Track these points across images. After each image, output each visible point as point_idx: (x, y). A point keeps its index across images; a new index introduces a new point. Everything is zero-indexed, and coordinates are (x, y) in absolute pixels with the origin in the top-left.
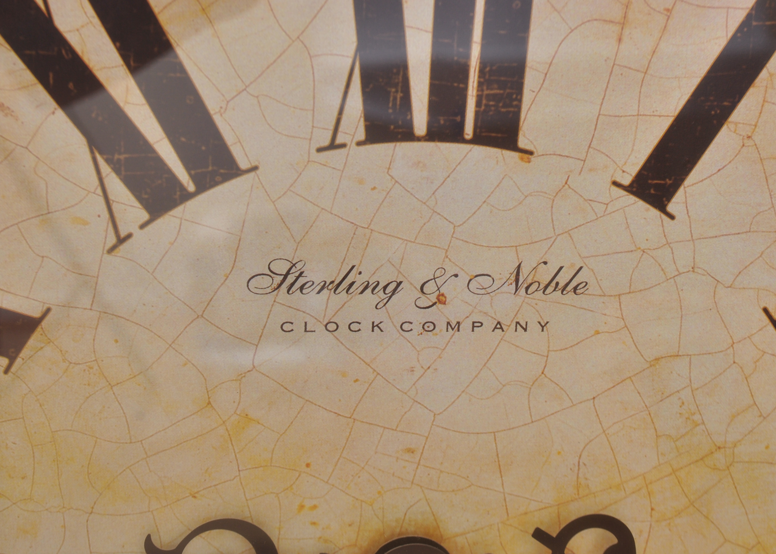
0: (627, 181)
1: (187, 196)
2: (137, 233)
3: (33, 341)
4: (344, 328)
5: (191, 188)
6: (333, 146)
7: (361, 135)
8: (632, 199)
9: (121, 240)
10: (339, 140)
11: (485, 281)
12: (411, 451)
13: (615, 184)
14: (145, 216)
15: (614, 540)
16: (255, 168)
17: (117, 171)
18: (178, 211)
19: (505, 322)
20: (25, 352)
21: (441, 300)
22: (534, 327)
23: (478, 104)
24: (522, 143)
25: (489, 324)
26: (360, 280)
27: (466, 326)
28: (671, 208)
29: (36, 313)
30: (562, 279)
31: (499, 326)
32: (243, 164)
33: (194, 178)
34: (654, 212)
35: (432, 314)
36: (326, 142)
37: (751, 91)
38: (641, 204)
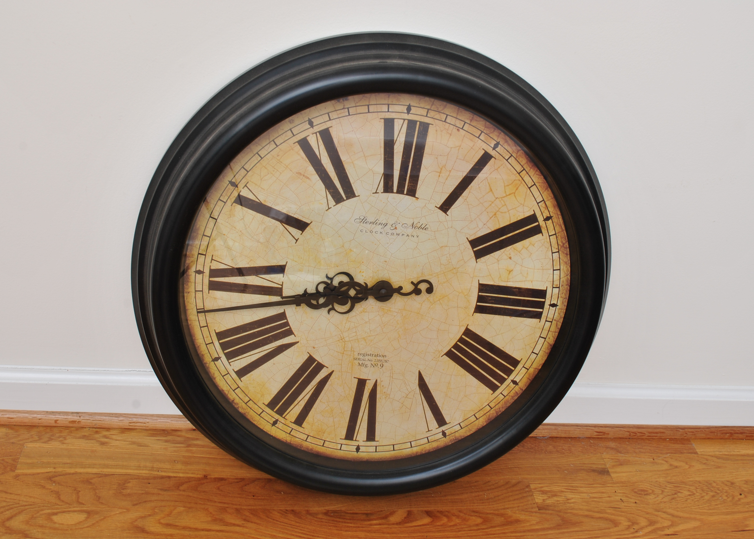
0: (438, 206)
1: (344, 200)
2: (333, 207)
3: (308, 228)
4: (374, 232)
5: (345, 199)
6: (376, 193)
7: (382, 191)
8: (439, 210)
9: (329, 208)
10: (377, 192)
11: (406, 225)
12: (386, 262)
13: (436, 207)
14: (335, 204)
15: (429, 286)
16: (359, 196)
17: (330, 193)
18: (342, 203)
19: (409, 235)
20: (306, 231)
21: (396, 228)
22: (415, 236)
23: (408, 187)
24: (416, 196)
25: (406, 235)
26: (379, 222)
27: (401, 235)
28: (447, 213)
29: (309, 222)
30: (423, 226)
31: (408, 235)
32: (357, 195)
33: (346, 197)
34: (444, 214)
35: (394, 231)
36: (375, 192)
37: (467, 190)
38: (441, 211)
